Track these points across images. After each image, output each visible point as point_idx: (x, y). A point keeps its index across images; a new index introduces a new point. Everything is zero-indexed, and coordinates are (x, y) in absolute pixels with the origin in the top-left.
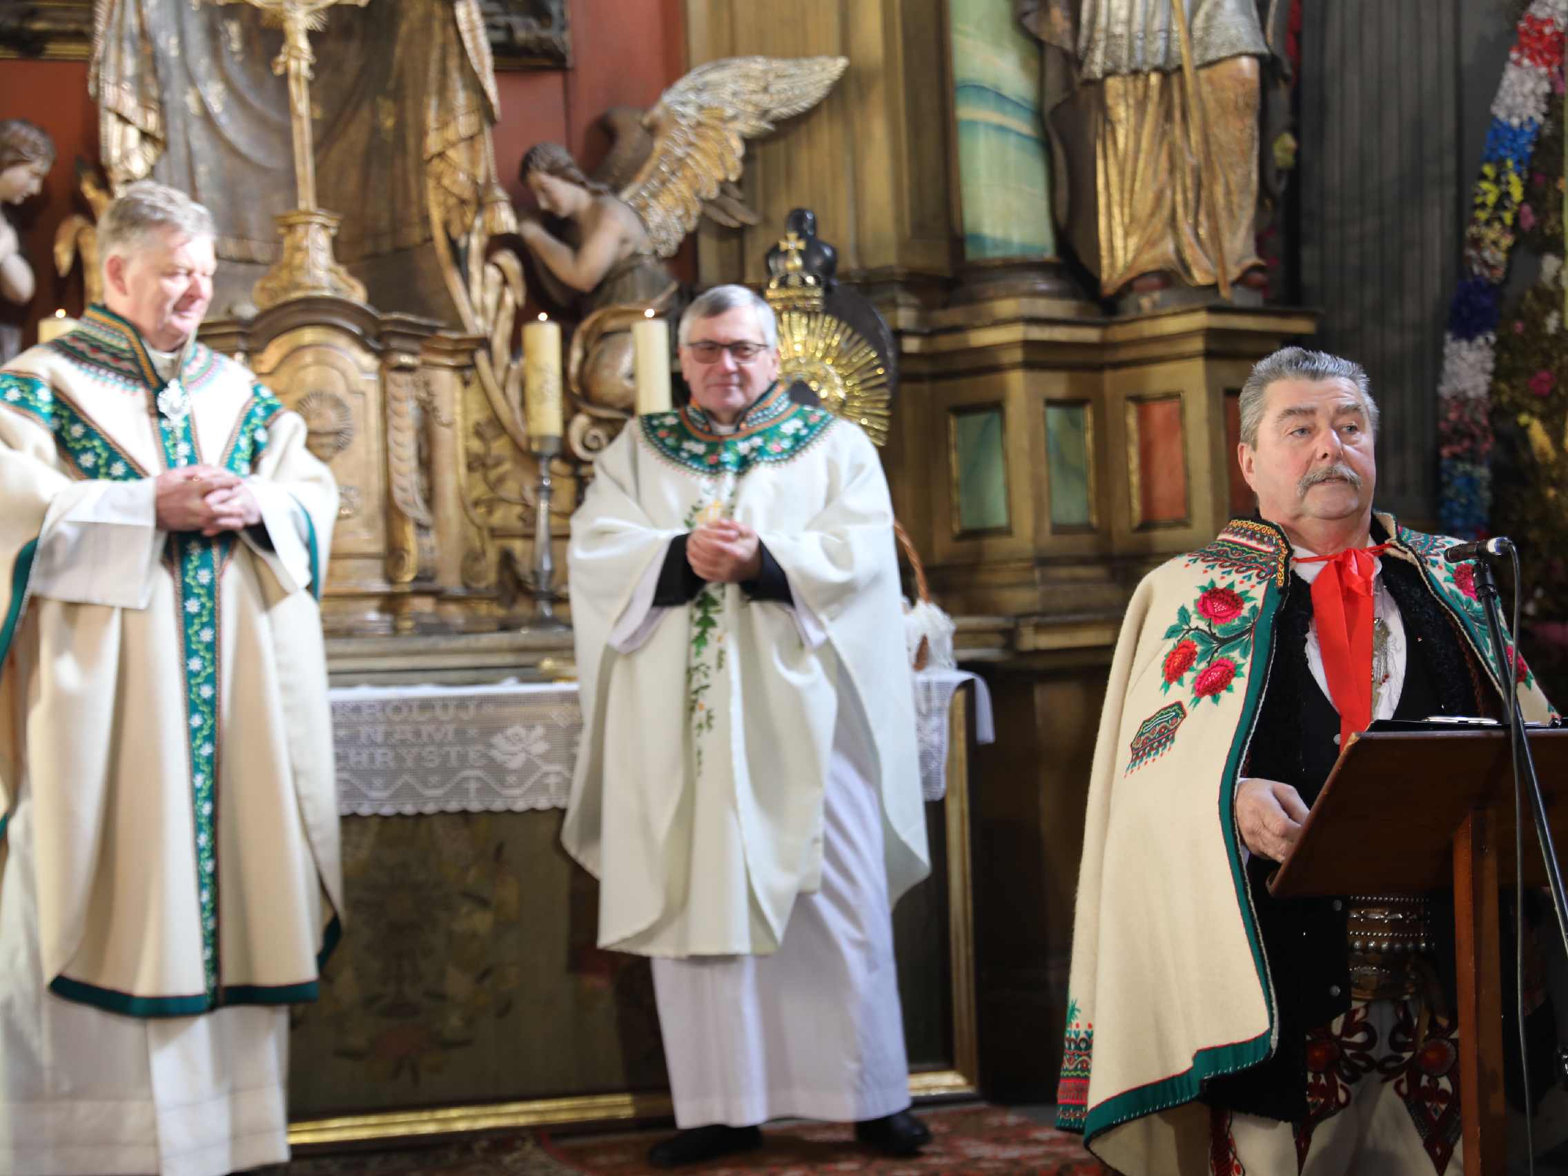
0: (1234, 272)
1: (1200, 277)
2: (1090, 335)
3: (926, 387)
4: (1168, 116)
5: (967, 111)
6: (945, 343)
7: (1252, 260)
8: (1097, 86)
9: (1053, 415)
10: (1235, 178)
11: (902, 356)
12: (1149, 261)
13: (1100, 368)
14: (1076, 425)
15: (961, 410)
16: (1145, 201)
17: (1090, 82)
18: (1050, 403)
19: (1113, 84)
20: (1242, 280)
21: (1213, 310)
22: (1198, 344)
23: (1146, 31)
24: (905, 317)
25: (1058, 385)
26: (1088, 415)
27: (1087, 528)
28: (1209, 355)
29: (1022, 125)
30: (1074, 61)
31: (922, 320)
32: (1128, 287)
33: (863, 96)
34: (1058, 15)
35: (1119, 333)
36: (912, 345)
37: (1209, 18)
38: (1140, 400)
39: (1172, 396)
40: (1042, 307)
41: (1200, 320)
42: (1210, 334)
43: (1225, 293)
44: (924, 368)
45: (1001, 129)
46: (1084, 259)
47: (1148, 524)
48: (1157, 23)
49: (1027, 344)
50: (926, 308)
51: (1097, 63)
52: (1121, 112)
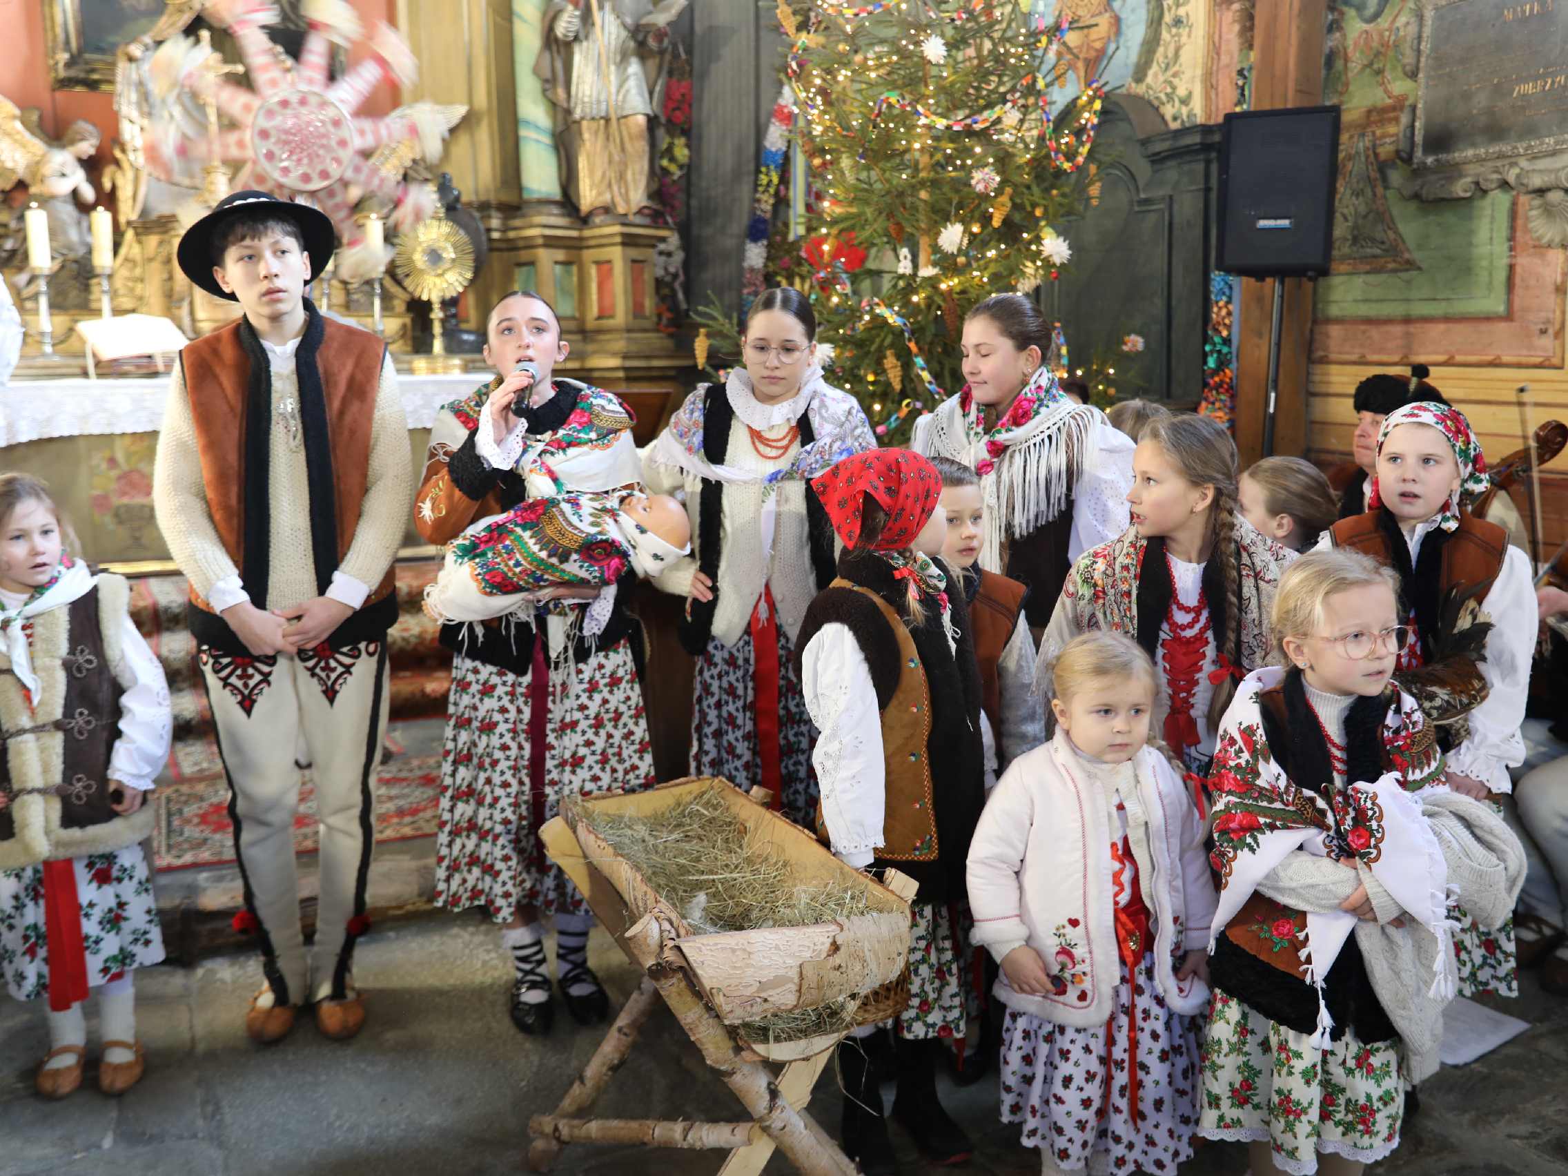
0: (634, 209)
1: (621, 209)
2: (574, 233)
3: (506, 254)
4: (608, 139)
5: (524, 132)
6: (512, 234)
7: (645, 203)
8: (578, 123)
9: (558, 268)
10: (637, 167)
11: (490, 240)
12: (598, 203)
13: (581, 248)
14: (569, 273)
15: (520, 265)
16: (598, 174)
17: (575, 122)
18: (556, 263)
19: (585, 124)
20: (640, 212)
21: (624, 224)
22: (618, 239)
23: (599, 102)
24: (495, 222)
25: (560, 255)
26: (574, 269)
27: (573, 318)
28: (624, 244)
29: (547, 139)
30: (568, 112)
31: (504, 224)
32: (591, 214)
33: (479, 121)
34: (561, 92)
35: (587, 233)
36: (496, 235)
37: (625, 97)
38: (597, 263)
39: (609, 262)
40: (553, 220)
41: (617, 229)
42: (624, 235)
43: (631, 218)
44: (503, 245)
45: (538, 141)
46: (574, 199)
47: (599, 318)
48: (603, 97)
49: (545, 237)
50: (506, 219)
51: (577, 114)
52: (586, 136)
